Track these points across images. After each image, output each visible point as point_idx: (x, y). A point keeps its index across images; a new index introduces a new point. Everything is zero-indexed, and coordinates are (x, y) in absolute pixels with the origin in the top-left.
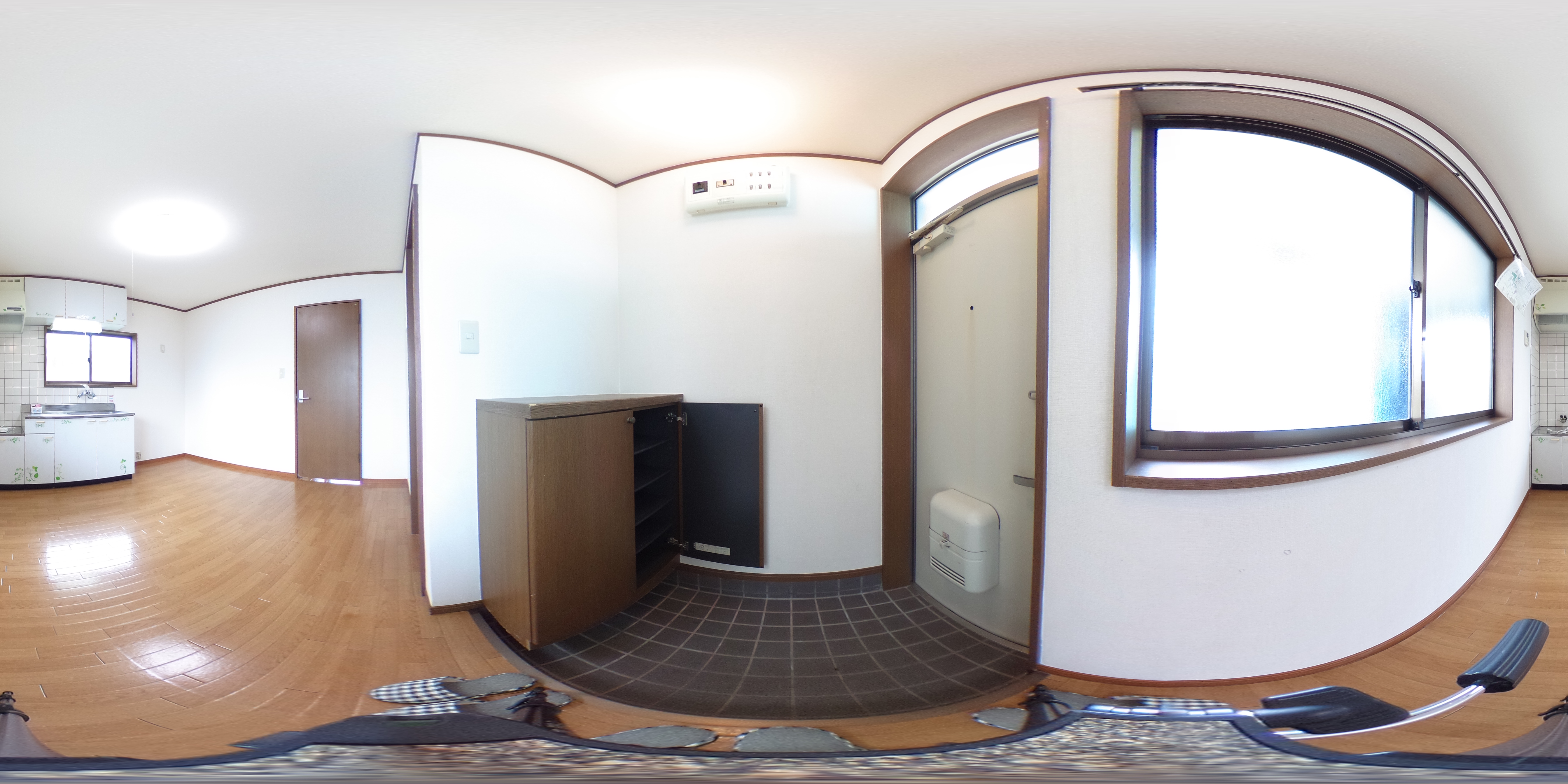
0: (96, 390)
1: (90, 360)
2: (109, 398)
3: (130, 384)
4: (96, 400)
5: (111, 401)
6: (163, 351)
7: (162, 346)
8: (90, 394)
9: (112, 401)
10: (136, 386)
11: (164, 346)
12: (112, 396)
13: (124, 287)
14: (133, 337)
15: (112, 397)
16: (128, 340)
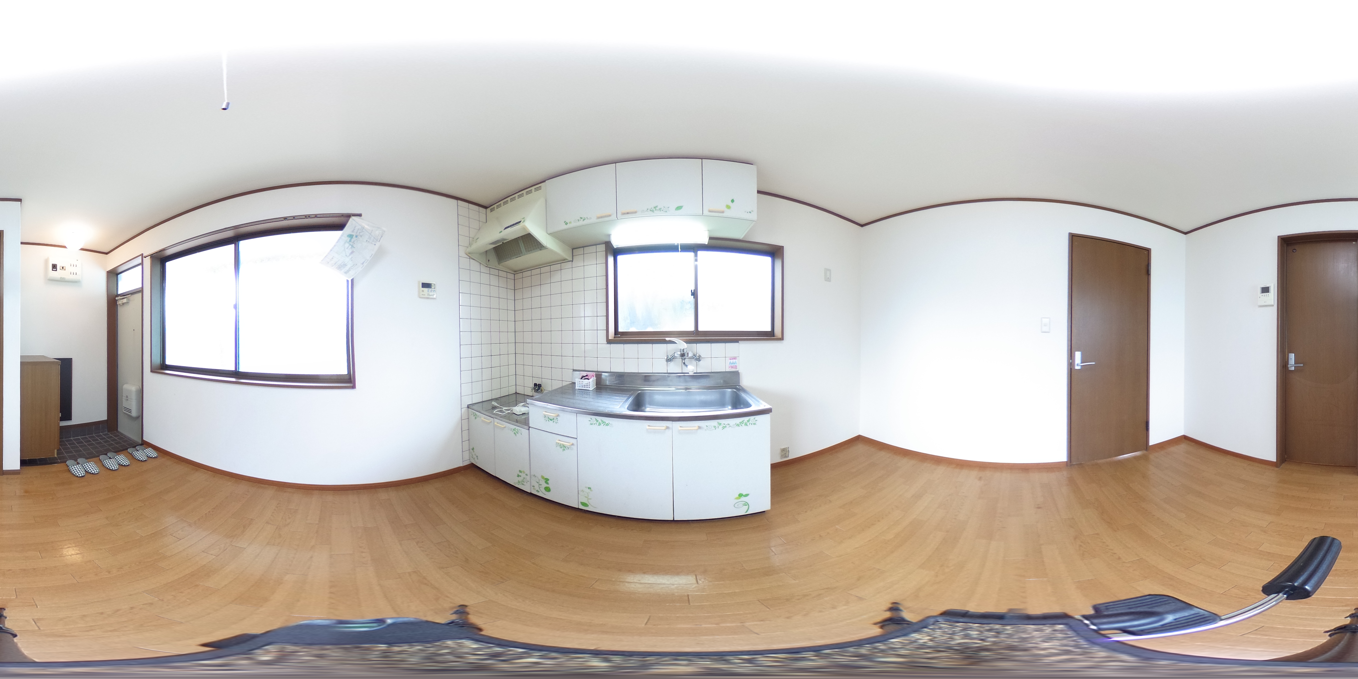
0: (702, 349)
1: (694, 294)
2: (728, 361)
3: (769, 336)
4: (704, 367)
5: (732, 367)
6: (828, 279)
7: (827, 270)
8: (690, 355)
9: (736, 367)
10: (782, 339)
11: (830, 270)
12: (735, 358)
13: (752, 164)
14: (775, 252)
15: (734, 361)
16: (768, 259)
